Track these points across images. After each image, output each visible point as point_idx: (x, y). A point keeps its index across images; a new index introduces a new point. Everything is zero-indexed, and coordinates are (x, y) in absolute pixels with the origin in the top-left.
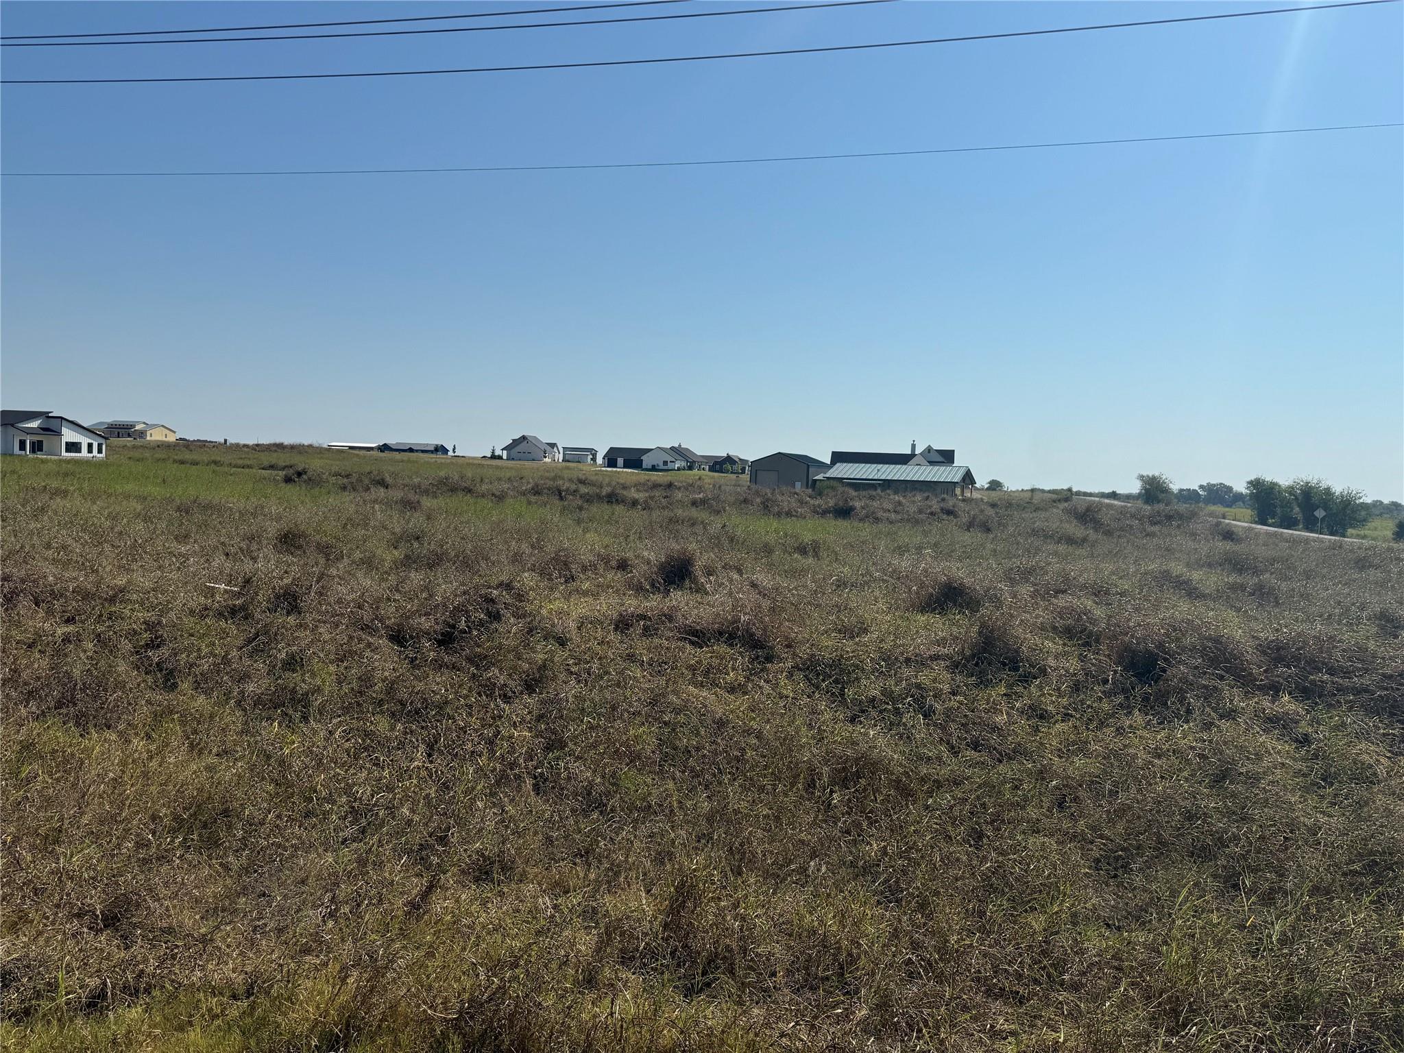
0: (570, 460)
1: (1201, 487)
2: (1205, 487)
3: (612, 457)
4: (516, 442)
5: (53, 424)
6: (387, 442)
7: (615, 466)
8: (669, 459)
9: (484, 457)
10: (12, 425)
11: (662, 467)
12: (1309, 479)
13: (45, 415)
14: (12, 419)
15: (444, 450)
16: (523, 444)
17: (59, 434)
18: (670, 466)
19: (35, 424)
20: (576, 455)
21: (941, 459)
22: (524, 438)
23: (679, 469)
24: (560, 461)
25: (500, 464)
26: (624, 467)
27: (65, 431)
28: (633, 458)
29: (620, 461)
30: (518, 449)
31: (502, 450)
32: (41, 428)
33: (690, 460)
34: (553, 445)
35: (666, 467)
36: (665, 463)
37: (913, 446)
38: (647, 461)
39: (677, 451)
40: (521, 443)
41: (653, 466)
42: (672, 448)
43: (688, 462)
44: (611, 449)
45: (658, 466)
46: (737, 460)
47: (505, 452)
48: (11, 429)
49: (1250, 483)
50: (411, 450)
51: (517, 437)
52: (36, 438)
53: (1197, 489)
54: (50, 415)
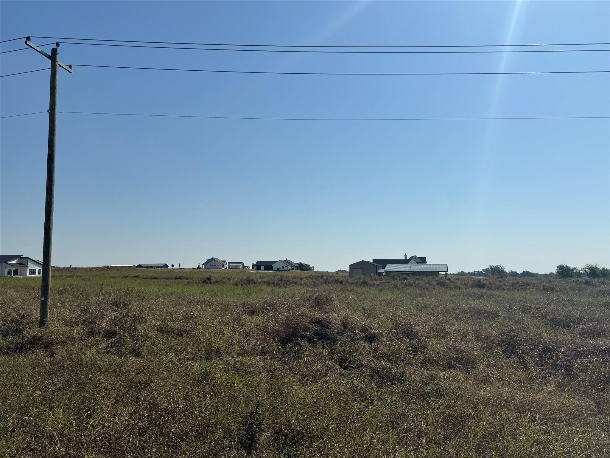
0: (233, 268)
1: (483, 270)
2: (485, 270)
3: (258, 266)
4: (208, 261)
5: (23, 261)
6: (140, 264)
7: (260, 270)
8: (285, 265)
9: (194, 268)
10: (5, 262)
11: (281, 269)
12: (593, 264)
13: (19, 257)
14: (5, 259)
15: (166, 266)
16: (212, 261)
17: (27, 266)
18: (285, 268)
19: (15, 262)
20: (235, 265)
21: (420, 261)
22: (212, 259)
23: (289, 270)
24: (228, 268)
25: (201, 271)
26: (264, 270)
27: (29, 264)
28: (268, 266)
29: (262, 267)
30: (210, 264)
31: (202, 265)
32: (18, 263)
33: (293, 266)
34: (225, 261)
35: (283, 269)
36: (283, 267)
37: (406, 256)
38: (275, 267)
39: (286, 261)
40: (211, 261)
41: (278, 269)
42: (285, 261)
43: (292, 266)
44: (257, 262)
45: (280, 268)
46: (304, 265)
47: (203, 265)
48: (4, 264)
49: (558, 267)
50: (151, 267)
51: (209, 258)
52: (16, 268)
53: (482, 271)
54: (22, 257)
